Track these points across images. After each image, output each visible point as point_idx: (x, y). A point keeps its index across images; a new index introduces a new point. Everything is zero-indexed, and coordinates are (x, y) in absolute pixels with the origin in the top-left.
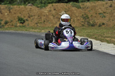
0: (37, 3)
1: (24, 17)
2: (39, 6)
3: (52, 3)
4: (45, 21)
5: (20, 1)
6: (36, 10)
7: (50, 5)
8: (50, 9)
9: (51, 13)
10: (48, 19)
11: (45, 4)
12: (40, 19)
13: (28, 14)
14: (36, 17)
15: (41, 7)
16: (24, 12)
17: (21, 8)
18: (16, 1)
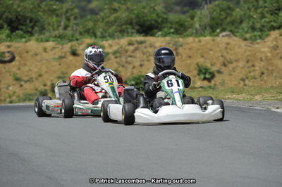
0: (243, 29)
1: (212, 65)
2: (248, 36)
3: (279, 28)
4: (263, 73)
5: (200, 26)
6: (240, 47)
7: (275, 34)
8: (274, 43)
9: (278, 54)
10: (270, 68)
11: (261, 32)
12: (252, 68)
13: (222, 56)
14: (241, 64)
15: (253, 39)
16: (211, 52)
17: (203, 43)
18: (191, 26)
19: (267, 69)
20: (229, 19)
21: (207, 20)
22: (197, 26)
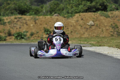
0: (64, 13)
1: (50, 28)
2: (66, 16)
3: (79, 12)
4: (72, 32)
5: (46, 11)
6: (62, 20)
7: (77, 15)
8: (77, 19)
9: (78, 24)
11: (72, 14)
12: (67, 30)
15: (68, 17)
16: (50, 23)
17: (47, 18)
18: (42, 11)
19: (74, 30)
20: (58, 8)
21: (48, 9)
22: (44, 11)
